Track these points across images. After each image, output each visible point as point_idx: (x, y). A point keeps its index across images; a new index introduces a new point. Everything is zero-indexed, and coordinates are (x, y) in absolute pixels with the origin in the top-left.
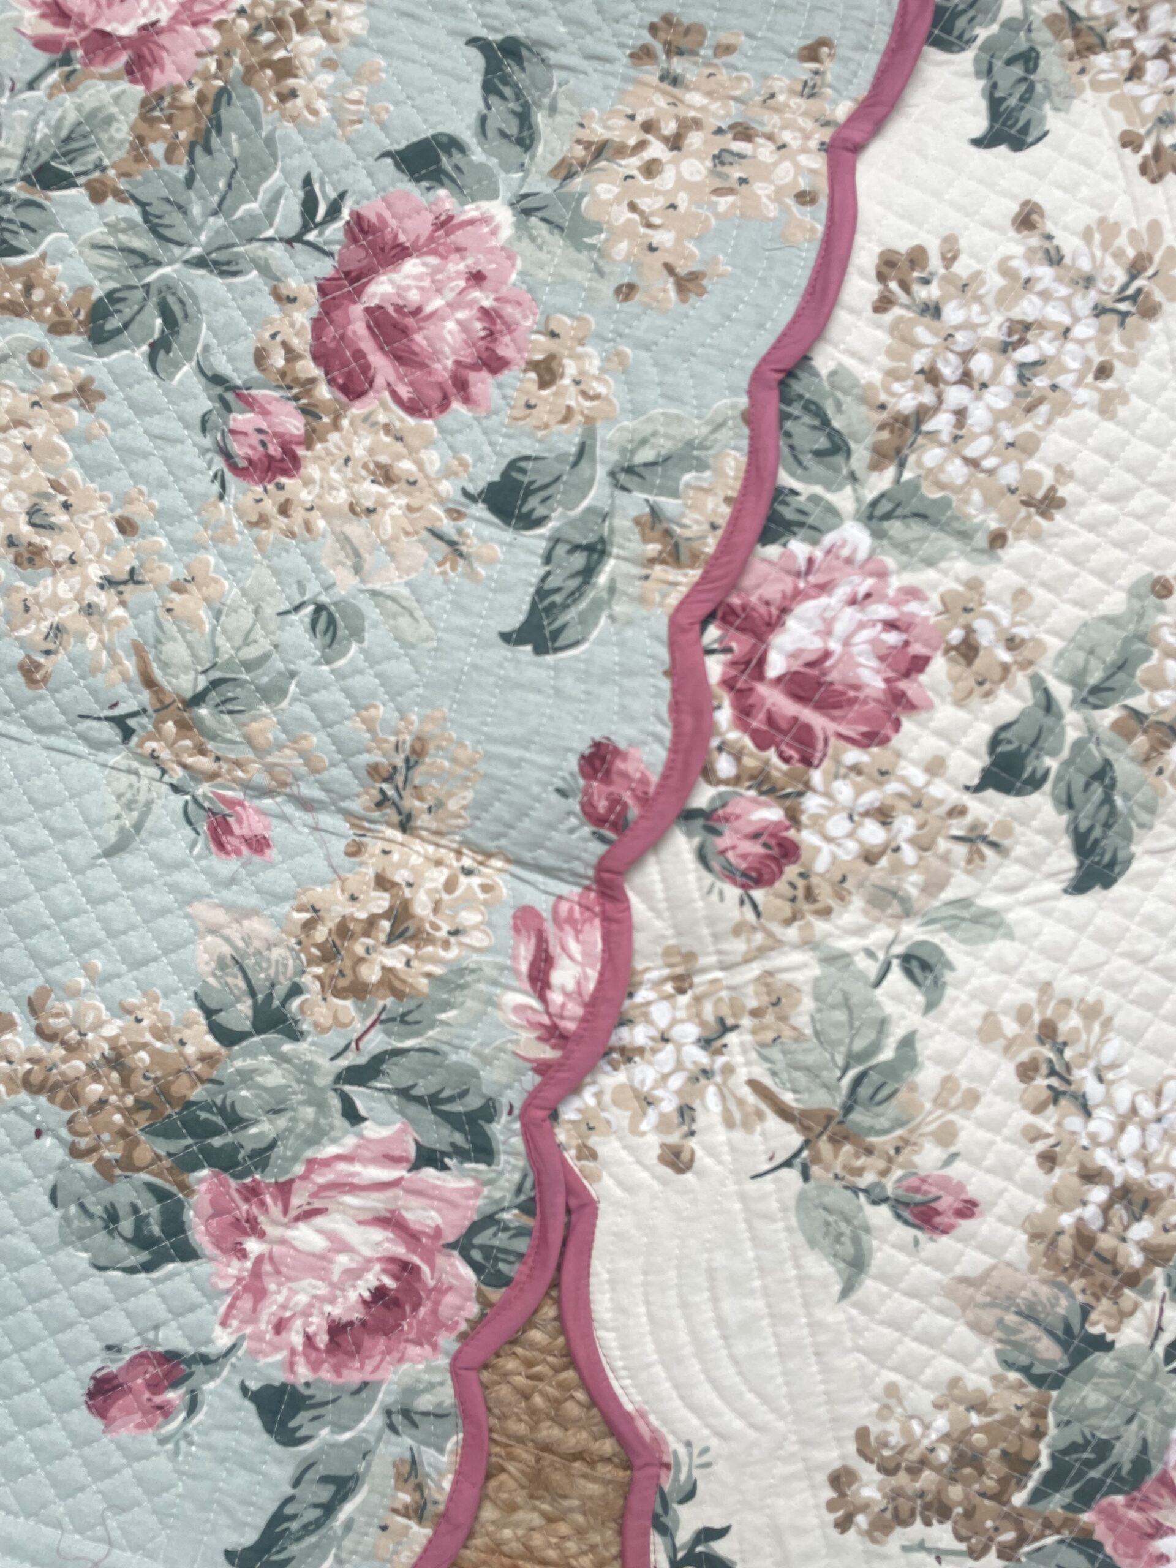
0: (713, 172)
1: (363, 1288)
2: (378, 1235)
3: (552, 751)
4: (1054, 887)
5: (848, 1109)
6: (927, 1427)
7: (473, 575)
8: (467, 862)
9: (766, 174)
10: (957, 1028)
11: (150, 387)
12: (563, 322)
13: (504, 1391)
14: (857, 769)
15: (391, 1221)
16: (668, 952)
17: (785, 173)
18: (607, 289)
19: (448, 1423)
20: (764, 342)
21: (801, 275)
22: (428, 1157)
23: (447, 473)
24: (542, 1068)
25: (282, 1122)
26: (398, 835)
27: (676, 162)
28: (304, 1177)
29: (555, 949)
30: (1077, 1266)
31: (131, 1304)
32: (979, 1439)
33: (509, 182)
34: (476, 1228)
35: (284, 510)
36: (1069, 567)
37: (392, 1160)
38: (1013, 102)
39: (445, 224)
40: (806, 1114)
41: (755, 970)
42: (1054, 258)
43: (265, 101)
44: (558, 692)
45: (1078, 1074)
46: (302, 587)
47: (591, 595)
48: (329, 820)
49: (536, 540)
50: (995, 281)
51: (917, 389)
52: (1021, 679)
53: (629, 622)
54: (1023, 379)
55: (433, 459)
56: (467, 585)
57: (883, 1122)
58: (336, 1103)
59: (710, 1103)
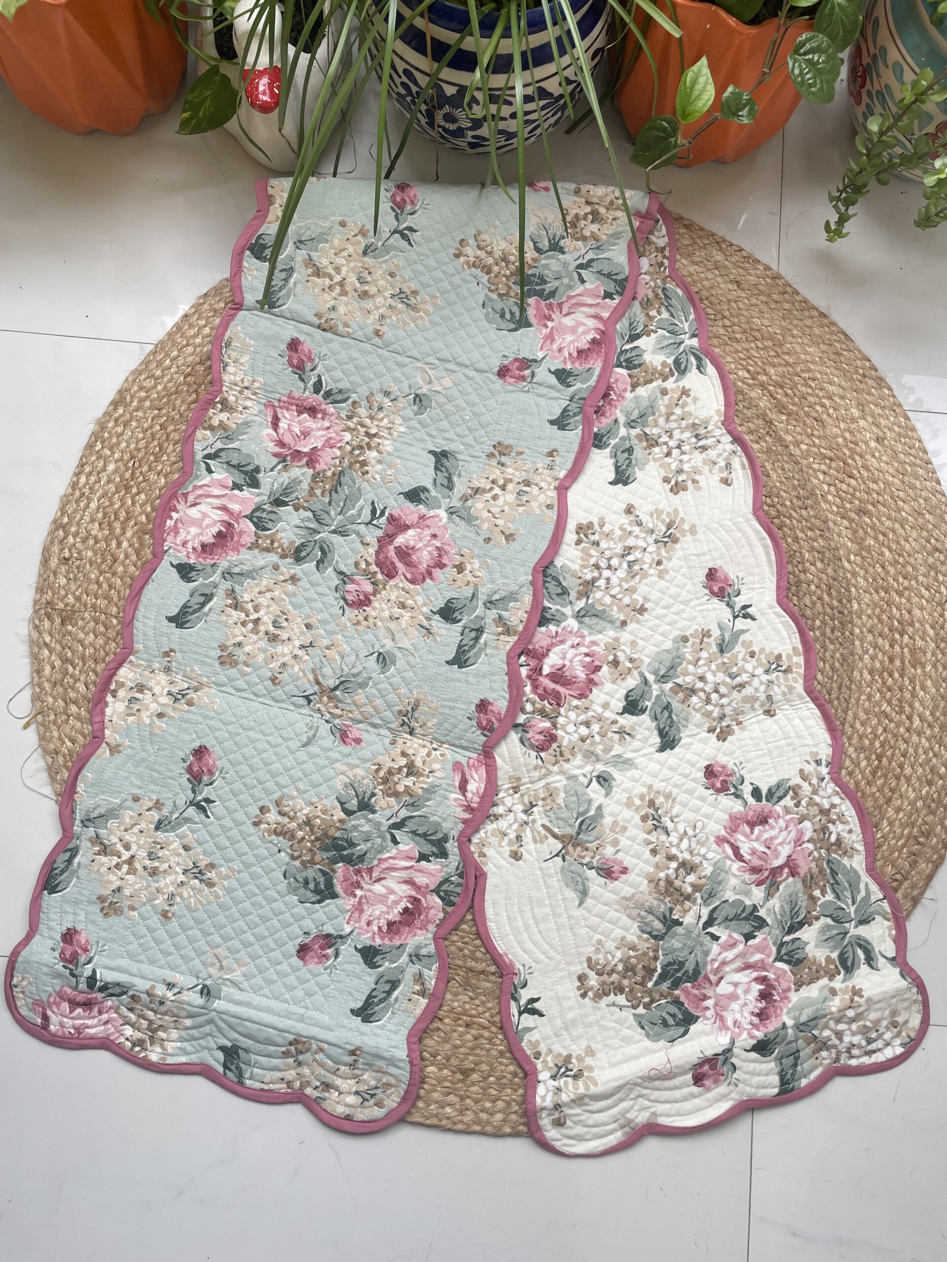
0: (517, 498)
1: (400, 908)
2: (405, 887)
3: (465, 703)
4: (653, 750)
5: (578, 834)
6: (613, 957)
7: (435, 641)
8: (435, 746)
9: (535, 498)
10: (618, 803)
11: (316, 577)
12: (465, 551)
13: (453, 948)
14: (577, 707)
15: (410, 882)
16: (510, 778)
17: (542, 498)
18: (481, 540)
19: (433, 959)
20: (537, 557)
21: (549, 534)
22: (423, 857)
23: (425, 604)
24: (465, 822)
25: (369, 844)
26: (409, 737)
27: (504, 495)
28: (377, 865)
29: (468, 777)
30: (667, 893)
31: (314, 916)
32: (633, 961)
33: (445, 503)
34: (441, 884)
35: (366, 619)
36: (651, 633)
37: (410, 858)
38: (624, 467)
39: (422, 517)
40: (563, 836)
41: (542, 783)
42: (639, 524)
43: (357, 475)
44: (467, 682)
45: (663, 819)
46: (373, 646)
47: (478, 646)
48: (384, 732)
49: (458, 627)
50: (618, 532)
51: (592, 571)
52: (635, 673)
53: (492, 656)
54: (629, 566)
55: (420, 600)
56: (433, 644)
57: (592, 838)
58: (389, 837)
59: (528, 833)
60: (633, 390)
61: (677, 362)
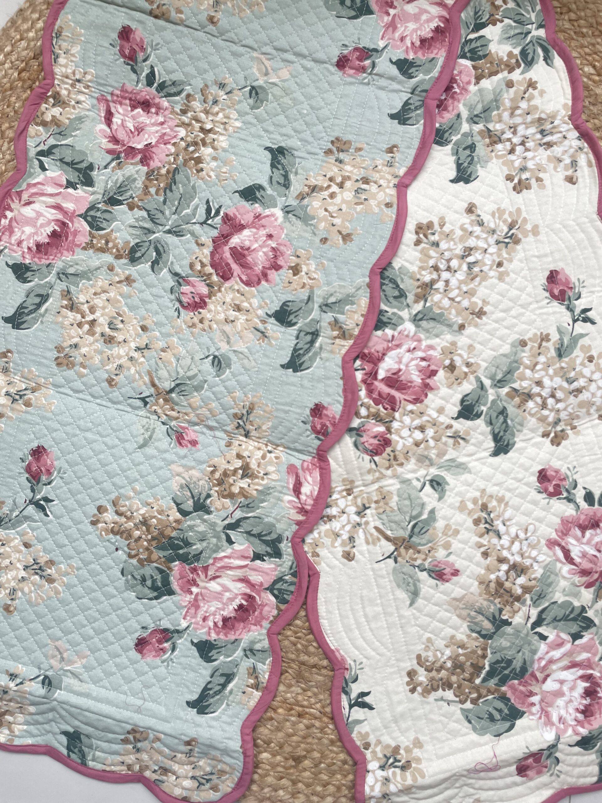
0: (355, 196)
1: (235, 605)
2: (240, 585)
3: (300, 407)
4: (487, 454)
5: (411, 537)
6: (443, 654)
7: (270, 344)
8: (270, 448)
9: (374, 196)
10: (450, 506)
11: (152, 277)
12: (301, 252)
13: (286, 643)
14: (412, 412)
15: (244, 580)
16: (344, 480)
17: (381, 196)
18: (317, 240)
19: (266, 654)
20: (374, 258)
21: (387, 234)
22: (257, 557)
23: (260, 307)
24: (298, 523)
25: (205, 544)
26: (244, 439)
27: (341, 193)
28: (213, 564)
29: (302, 480)
30: (497, 594)
31: (151, 612)
32: (462, 658)
33: (281, 201)
34: (275, 582)
35: (201, 321)
36: (489, 337)
37: (245, 558)
38: (466, 164)
39: (258, 217)
40: (395, 539)
41: (376, 486)
42: (481, 224)
43: (191, 172)
44: (302, 386)
45: (496, 523)
46: (208, 349)
47: (313, 350)
48: (219, 434)
49: (293, 331)
50: (459, 233)
51: (431, 273)
52: (472, 378)
53: (327, 360)
54: (469, 268)
55: (255, 302)
56: (268, 347)
57: (424, 541)
58: (224, 537)
59: (360, 535)
60: (477, 83)
61: (524, 53)
